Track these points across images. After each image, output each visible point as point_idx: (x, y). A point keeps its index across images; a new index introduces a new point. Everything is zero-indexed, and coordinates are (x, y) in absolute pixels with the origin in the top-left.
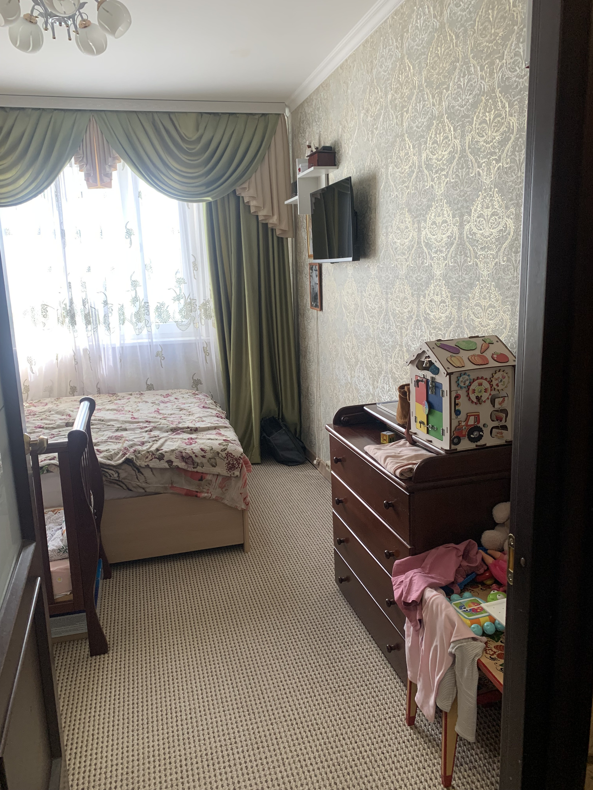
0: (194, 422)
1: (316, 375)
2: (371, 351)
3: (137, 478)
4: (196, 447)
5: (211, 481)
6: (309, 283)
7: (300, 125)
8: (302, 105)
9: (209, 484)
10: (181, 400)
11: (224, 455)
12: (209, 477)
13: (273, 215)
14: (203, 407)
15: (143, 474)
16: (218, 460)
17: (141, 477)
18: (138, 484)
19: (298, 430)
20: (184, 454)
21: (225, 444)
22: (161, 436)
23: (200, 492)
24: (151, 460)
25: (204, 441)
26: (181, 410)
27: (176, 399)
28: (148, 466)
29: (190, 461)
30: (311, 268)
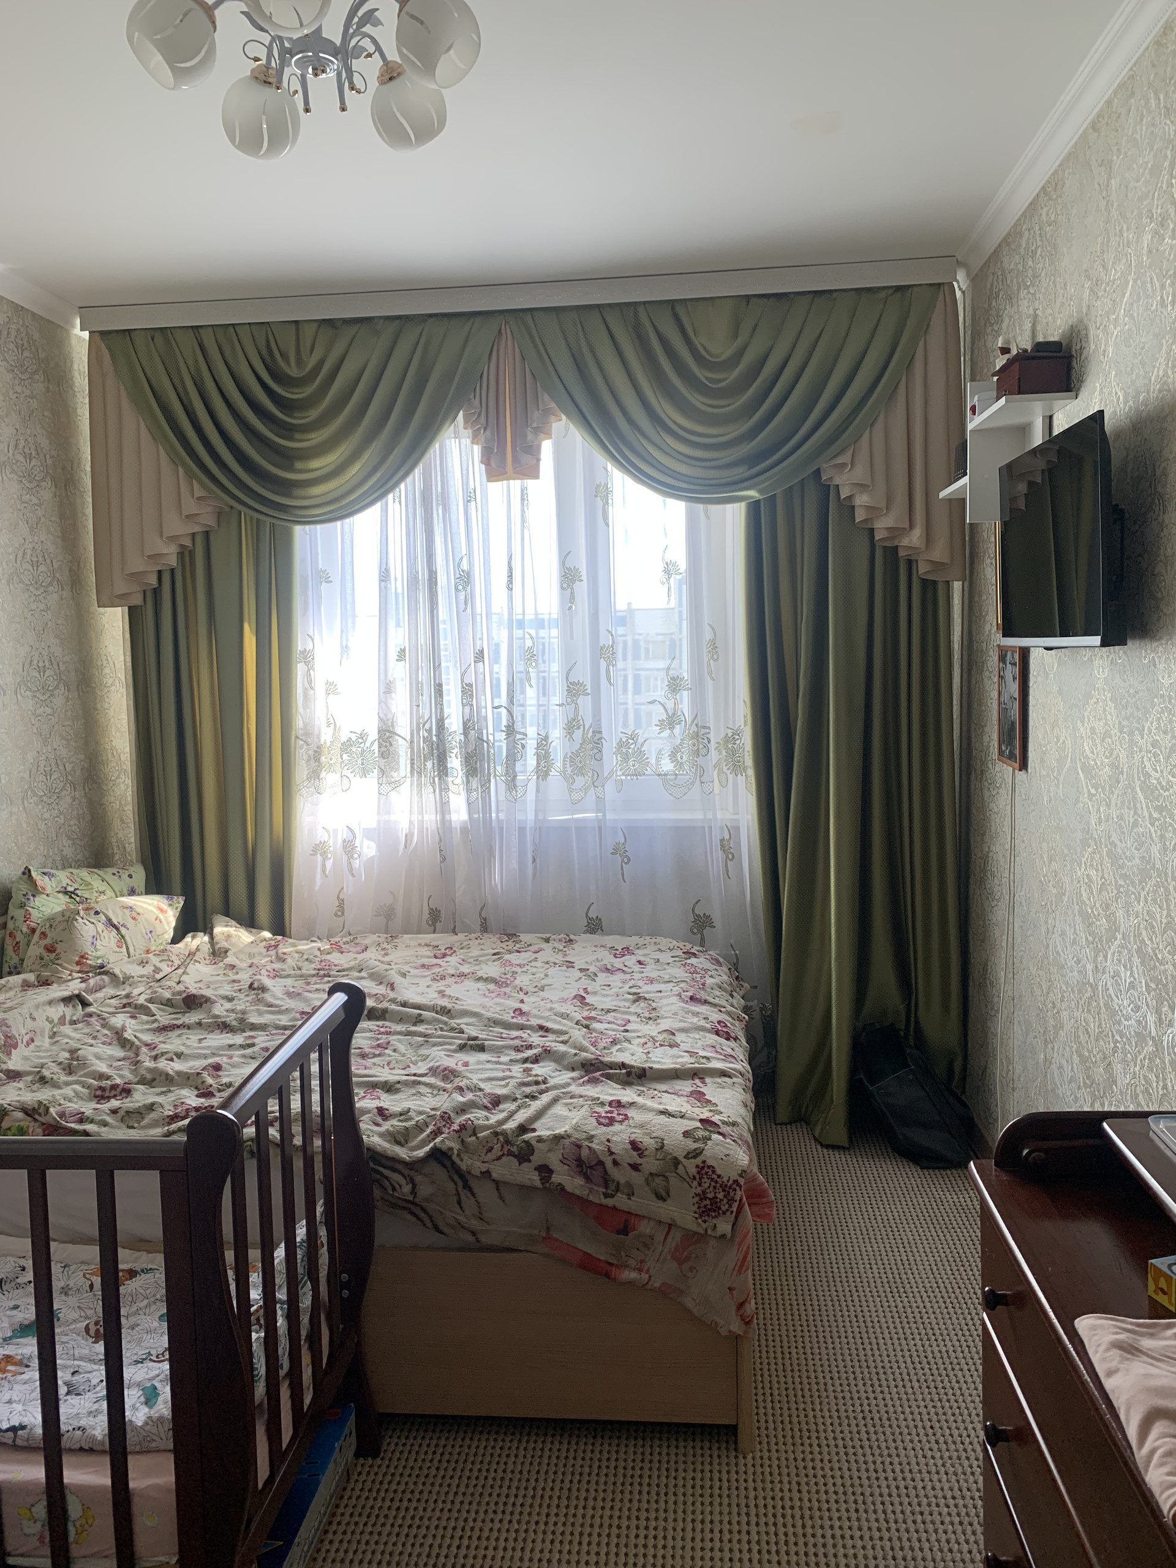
0: (650, 1044)
1: (1005, 937)
2: (1155, 909)
3: (459, 1203)
4: (620, 1135)
5: (652, 1237)
6: (996, 693)
7: (990, 305)
8: (996, 254)
9: (645, 1245)
10: (651, 971)
11: (693, 1171)
12: (645, 1228)
13: (912, 526)
14: (691, 998)
15: (473, 1194)
16: (673, 1181)
17: (468, 1202)
18: (461, 1218)
19: (957, 1067)
20: (585, 1153)
21: (701, 1133)
22: (552, 1082)
23: (617, 1266)
24: (499, 1158)
25: (649, 1116)
26: (638, 998)
27: (640, 962)
28: (487, 1174)
29: (596, 1175)
30: (1002, 658)
